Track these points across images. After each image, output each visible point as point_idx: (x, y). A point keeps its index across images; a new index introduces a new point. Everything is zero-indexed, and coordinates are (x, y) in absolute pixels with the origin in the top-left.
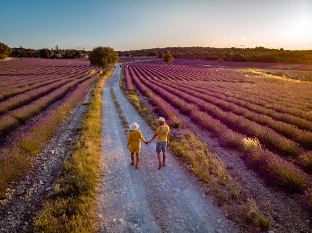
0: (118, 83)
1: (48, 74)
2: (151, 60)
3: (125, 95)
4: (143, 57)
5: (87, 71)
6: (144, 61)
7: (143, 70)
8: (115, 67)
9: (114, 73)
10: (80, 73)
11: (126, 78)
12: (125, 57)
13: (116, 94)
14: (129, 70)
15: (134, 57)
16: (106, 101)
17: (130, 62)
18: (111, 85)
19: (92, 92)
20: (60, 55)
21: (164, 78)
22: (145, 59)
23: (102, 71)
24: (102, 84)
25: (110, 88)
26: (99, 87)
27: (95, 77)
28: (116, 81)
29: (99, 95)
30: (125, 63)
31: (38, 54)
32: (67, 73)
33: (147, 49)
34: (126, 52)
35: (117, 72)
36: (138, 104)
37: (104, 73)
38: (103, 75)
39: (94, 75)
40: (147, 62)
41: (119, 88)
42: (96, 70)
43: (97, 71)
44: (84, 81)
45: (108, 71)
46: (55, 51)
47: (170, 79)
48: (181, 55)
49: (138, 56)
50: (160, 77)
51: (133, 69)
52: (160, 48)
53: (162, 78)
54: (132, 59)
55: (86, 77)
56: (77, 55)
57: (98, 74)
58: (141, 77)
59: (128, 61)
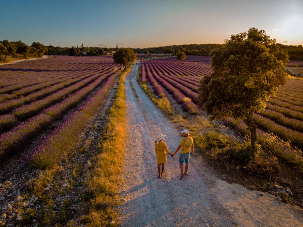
0: (135, 78)
1: (82, 70)
2: (167, 57)
3: (139, 85)
4: (160, 55)
5: (111, 68)
6: (160, 58)
7: (157, 67)
8: (133, 64)
9: (133, 69)
10: (106, 69)
11: (142, 73)
12: (144, 54)
13: (133, 84)
14: (146, 67)
15: (152, 55)
16: (127, 88)
17: (147, 60)
18: (130, 79)
19: (118, 83)
20: (85, 52)
21: (174, 74)
22: (162, 56)
23: (123, 68)
24: (124, 77)
26: (122, 80)
27: (118, 73)
28: (134, 76)
29: (122, 84)
30: (143, 60)
32: (97, 69)
34: (145, 49)
35: (135, 68)
36: (145, 89)
37: (125, 69)
38: (124, 71)
39: (117, 71)
40: (163, 60)
41: (136, 81)
42: (118, 67)
44: (111, 75)
45: (128, 67)
46: (80, 48)
47: (178, 75)
48: (196, 52)
49: (156, 53)
50: (170, 73)
51: (149, 66)
53: (172, 74)
54: (150, 56)
55: (111, 73)
56: (100, 53)
57: (120, 71)
59: (146, 58)
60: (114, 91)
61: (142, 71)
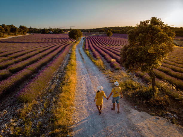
0: (82, 47)
3: (84, 51)
4: (97, 33)
6: (97, 35)
7: (95, 41)
8: (81, 39)
10: (64, 42)
13: (81, 51)
14: (88, 40)
15: (92, 33)
16: (77, 53)
17: (89, 36)
20: (52, 32)
21: (105, 44)
22: (98, 34)
23: (74, 41)
24: (75, 47)
25: (78, 49)
30: (86, 36)
31: (40, 30)
33: (100, 28)
34: (88, 30)
35: (82, 41)
36: (88, 54)
37: (76, 42)
39: (71, 43)
40: (98, 36)
43: (72, 41)
45: (78, 41)
46: (48, 29)
47: (108, 45)
48: (118, 32)
49: (94, 32)
50: (103, 44)
51: (90, 40)
54: (91, 34)
55: (68, 44)
57: (73, 43)
58: (93, 44)
60: (69, 55)
61: (86, 43)
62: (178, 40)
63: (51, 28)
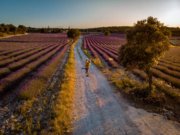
0: (80, 46)
2: (99, 34)
3: (82, 50)
4: (95, 33)
5: (66, 40)
7: (93, 40)
9: (79, 41)
10: (63, 41)
12: (85, 32)
13: (79, 50)
15: (90, 33)
17: (87, 35)
19: (70, 49)
20: (50, 31)
21: (103, 44)
24: (73, 46)
25: (76, 48)
26: (72, 47)
29: (72, 50)
30: (84, 36)
31: (38, 30)
32: (57, 41)
34: (86, 29)
35: (80, 41)
37: (74, 41)
39: (69, 42)
41: (80, 48)
43: (70, 40)
45: (76, 40)
46: (47, 29)
47: (105, 44)
48: (116, 31)
49: (92, 32)
52: (105, 27)
54: (88, 33)
55: (66, 43)
56: (59, 31)
57: (71, 42)
58: (92, 44)
59: (86, 35)
60: (67, 54)
61: (84, 42)
62: (174, 40)
63: (49, 27)
